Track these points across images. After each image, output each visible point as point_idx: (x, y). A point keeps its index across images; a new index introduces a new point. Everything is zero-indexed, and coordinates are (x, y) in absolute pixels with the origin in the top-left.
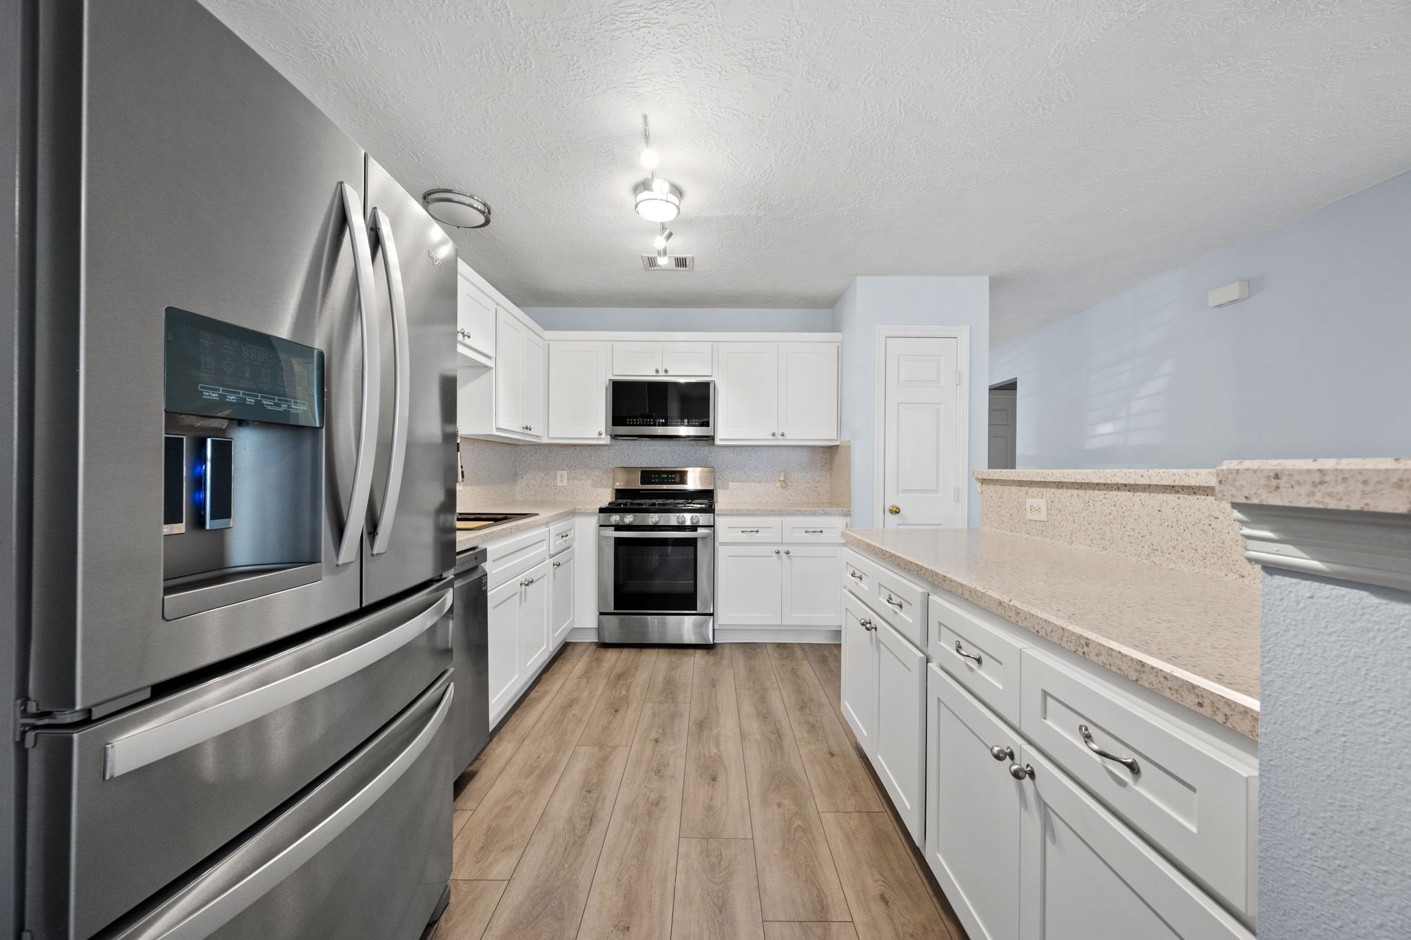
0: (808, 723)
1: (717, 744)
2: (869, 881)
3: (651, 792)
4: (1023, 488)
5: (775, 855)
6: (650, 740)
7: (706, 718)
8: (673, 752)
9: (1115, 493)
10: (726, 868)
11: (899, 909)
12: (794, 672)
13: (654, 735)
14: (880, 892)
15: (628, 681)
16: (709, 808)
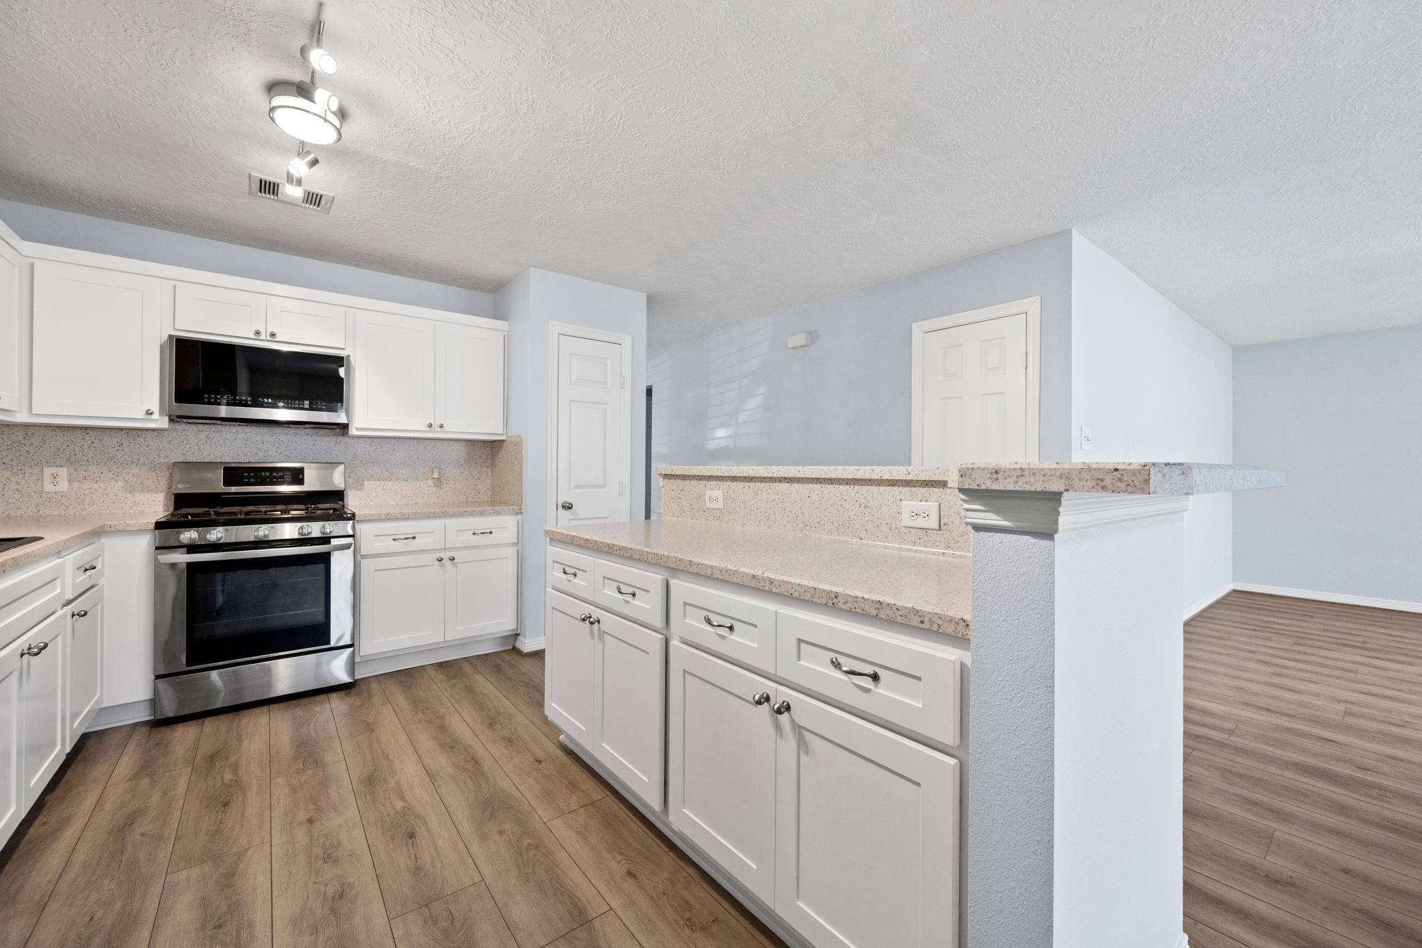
0: (504, 738)
1: (401, 796)
2: (613, 865)
3: (326, 886)
4: (702, 482)
5: (515, 885)
6: (300, 824)
7: (375, 770)
8: (340, 826)
9: (777, 484)
10: (463, 925)
11: (646, 877)
12: (469, 690)
13: (302, 815)
14: (626, 871)
15: (232, 759)
16: (417, 871)
